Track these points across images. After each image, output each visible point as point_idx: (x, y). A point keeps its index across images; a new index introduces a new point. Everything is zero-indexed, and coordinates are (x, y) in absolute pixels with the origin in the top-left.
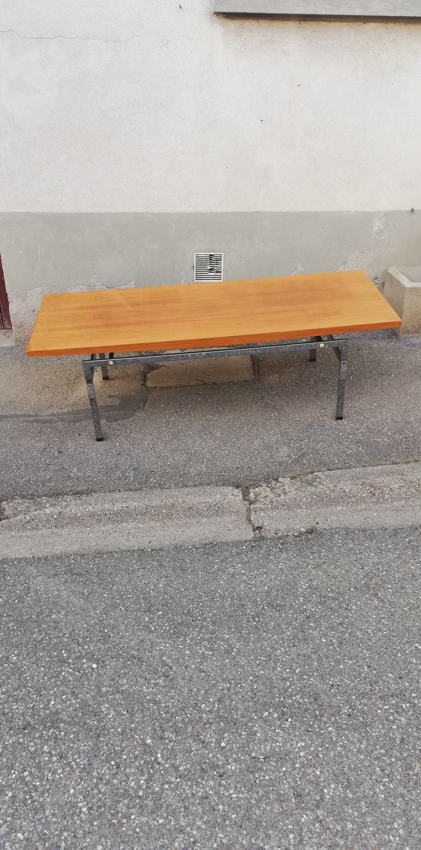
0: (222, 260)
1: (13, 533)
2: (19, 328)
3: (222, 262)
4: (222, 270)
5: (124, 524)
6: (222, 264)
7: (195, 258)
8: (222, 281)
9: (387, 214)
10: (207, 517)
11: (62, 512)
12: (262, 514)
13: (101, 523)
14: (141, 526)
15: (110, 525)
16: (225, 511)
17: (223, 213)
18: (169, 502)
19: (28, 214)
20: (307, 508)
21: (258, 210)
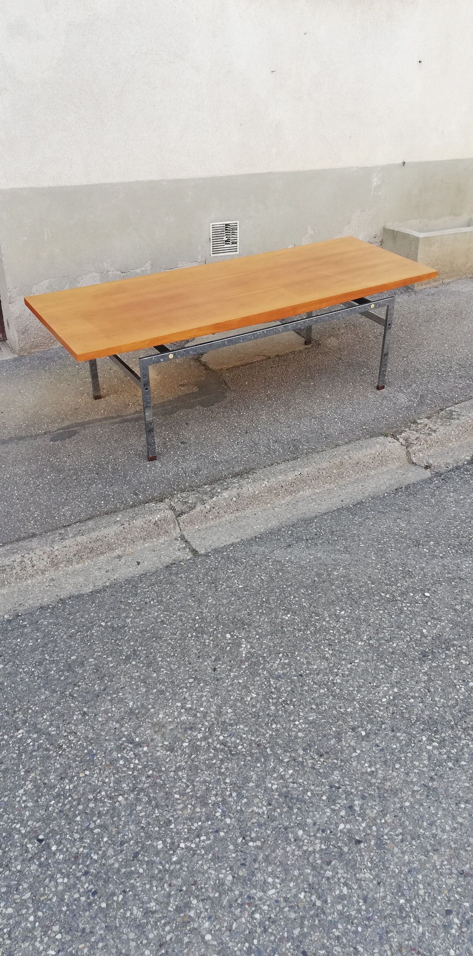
0: (238, 229)
1: (197, 527)
2: (23, 333)
3: (238, 231)
4: (238, 241)
5: (301, 493)
6: (238, 234)
7: (211, 229)
8: (238, 253)
9: (384, 169)
10: (374, 469)
11: (240, 493)
12: (421, 455)
13: (279, 497)
14: (318, 491)
15: (289, 497)
16: (388, 459)
17: (238, 176)
18: (337, 461)
19: (32, 189)
20: (456, 441)
21: (271, 171)
